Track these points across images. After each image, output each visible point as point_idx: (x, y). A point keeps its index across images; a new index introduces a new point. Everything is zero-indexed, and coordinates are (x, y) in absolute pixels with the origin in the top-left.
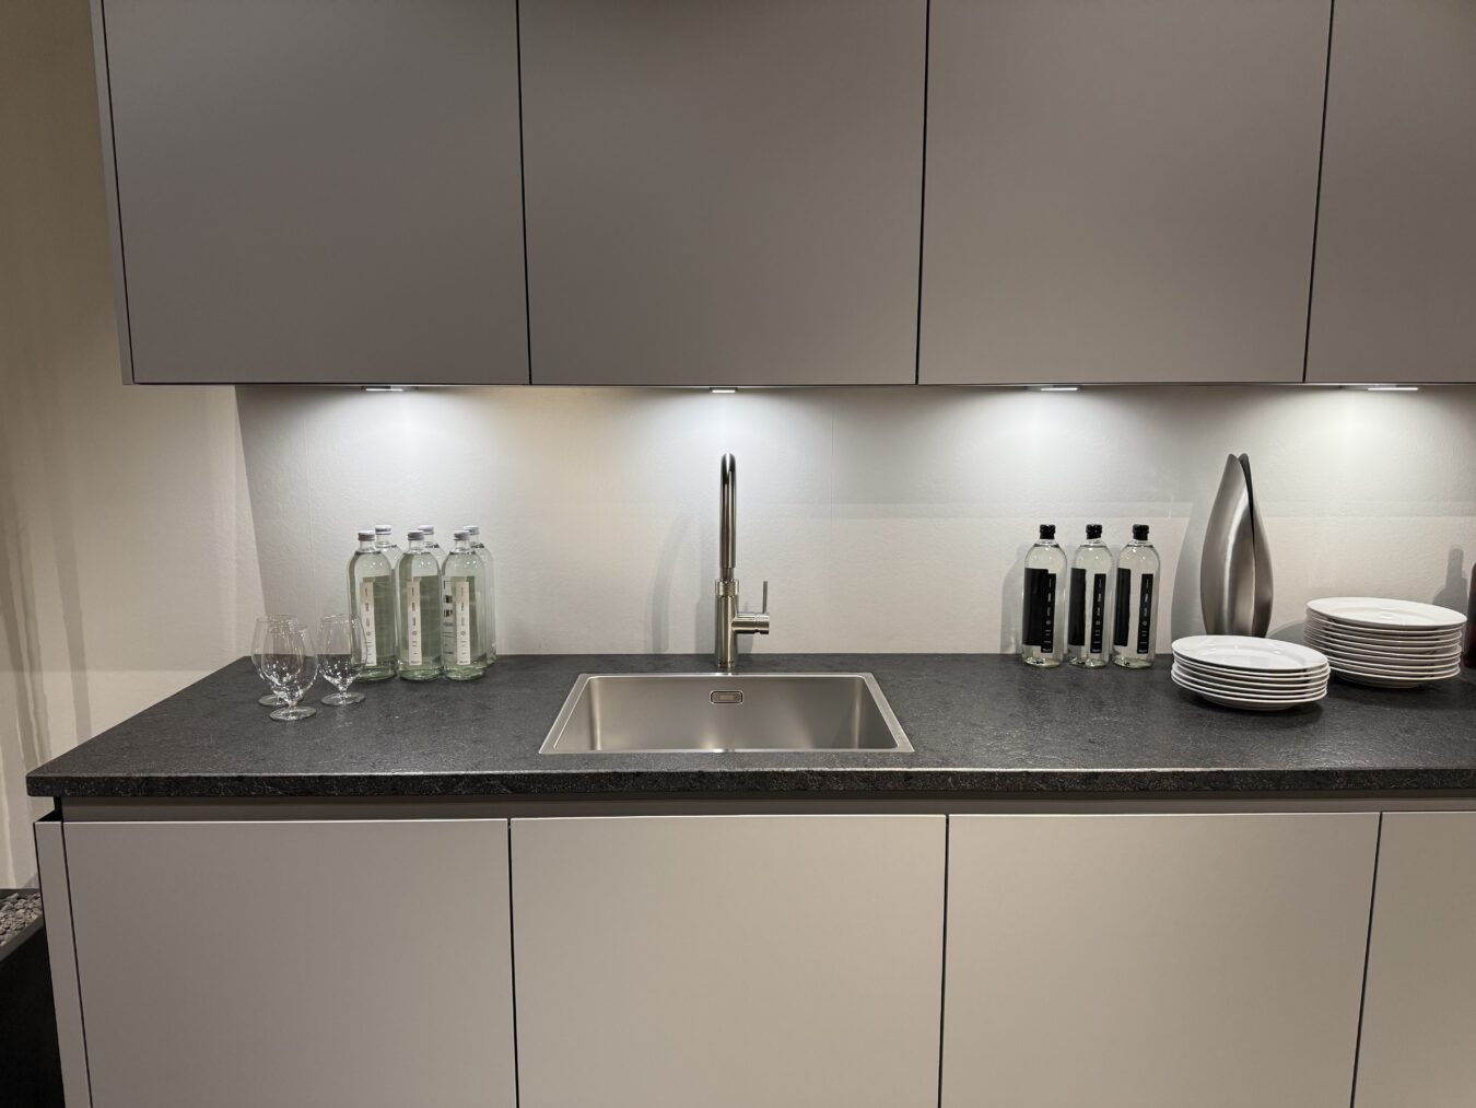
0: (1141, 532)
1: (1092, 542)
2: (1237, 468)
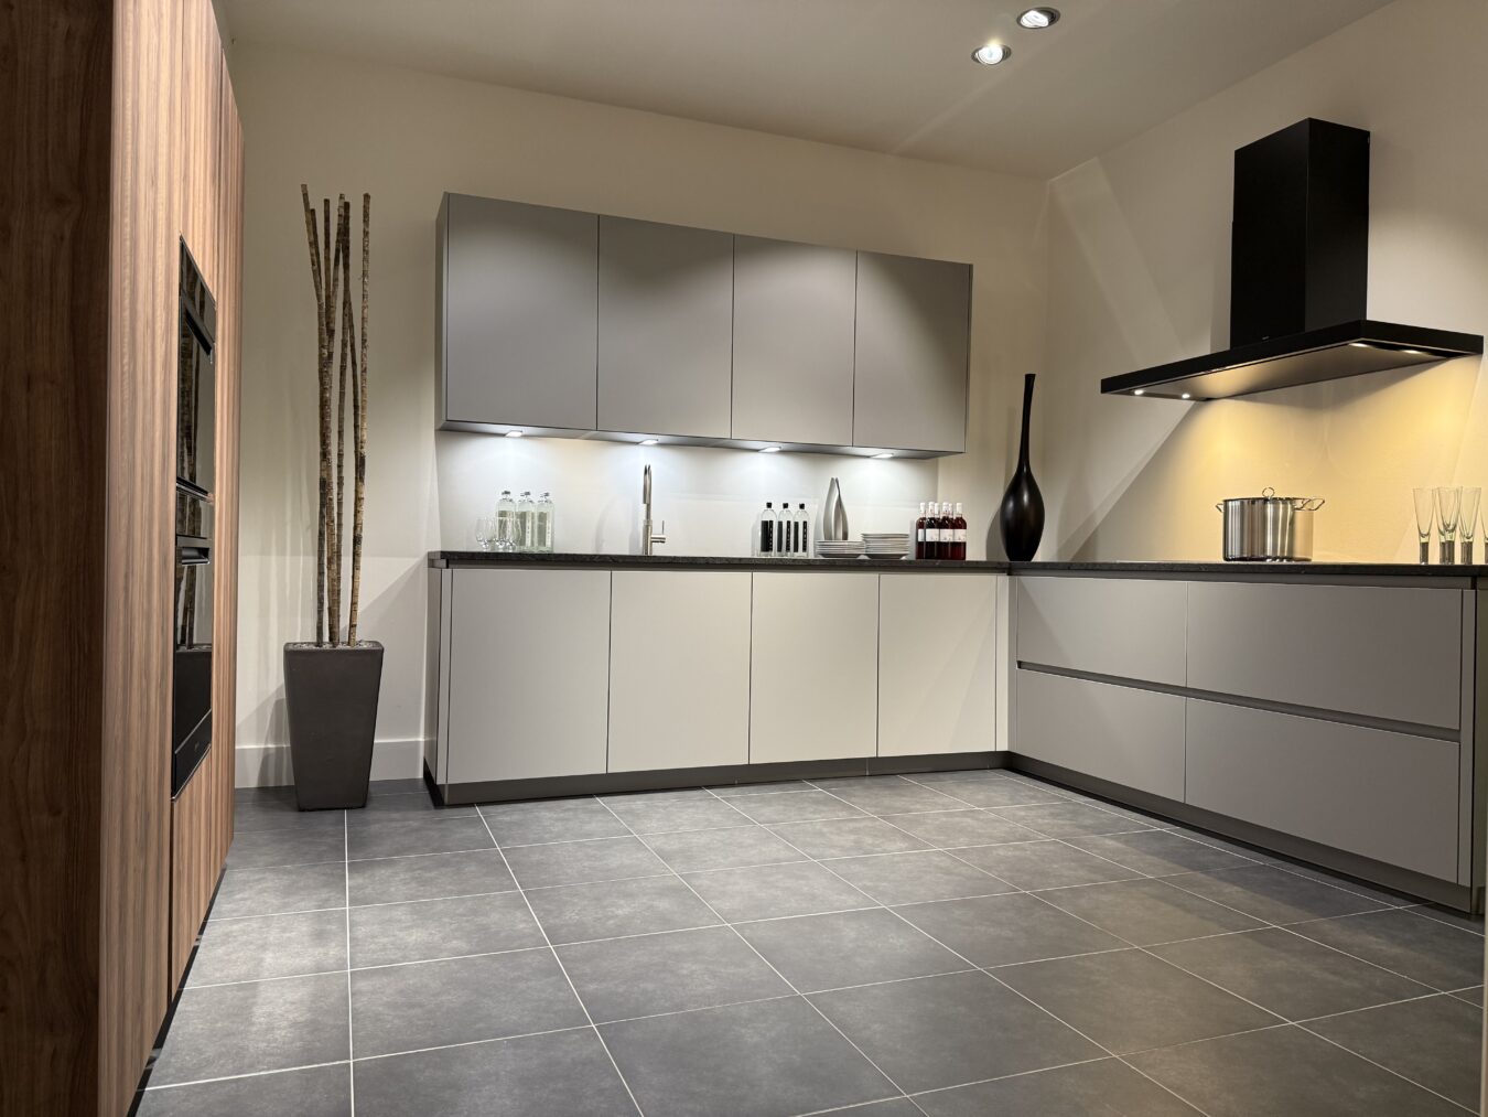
0: (802, 506)
1: (785, 509)
2: (835, 482)
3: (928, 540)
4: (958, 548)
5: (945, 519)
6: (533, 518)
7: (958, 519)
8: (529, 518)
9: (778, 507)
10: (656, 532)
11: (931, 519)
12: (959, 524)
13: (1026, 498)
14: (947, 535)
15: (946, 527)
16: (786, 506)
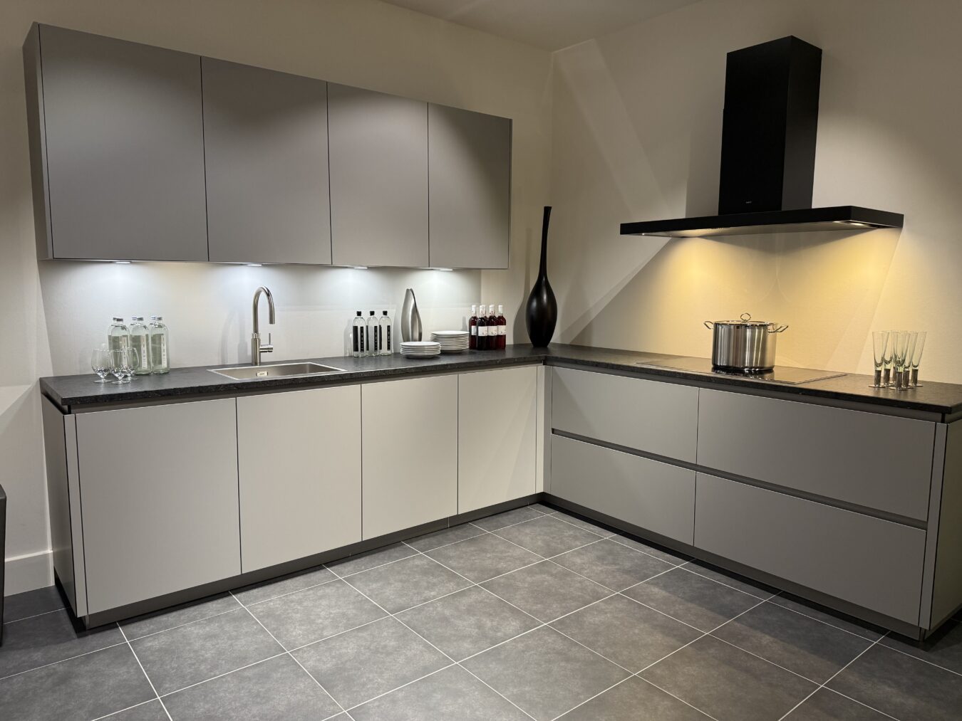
0: (385, 313)
1: (372, 316)
2: (410, 292)
3: (480, 334)
4: (500, 339)
5: (491, 317)
6: (147, 340)
7: (499, 317)
8: (144, 343)
9: (366, 314)
10: (264, 343)
11: (482, 318)
12: (500, 321)
13: (545, 297)
14: (493, 331)
15: (492, 324)
16: (372, 313)
